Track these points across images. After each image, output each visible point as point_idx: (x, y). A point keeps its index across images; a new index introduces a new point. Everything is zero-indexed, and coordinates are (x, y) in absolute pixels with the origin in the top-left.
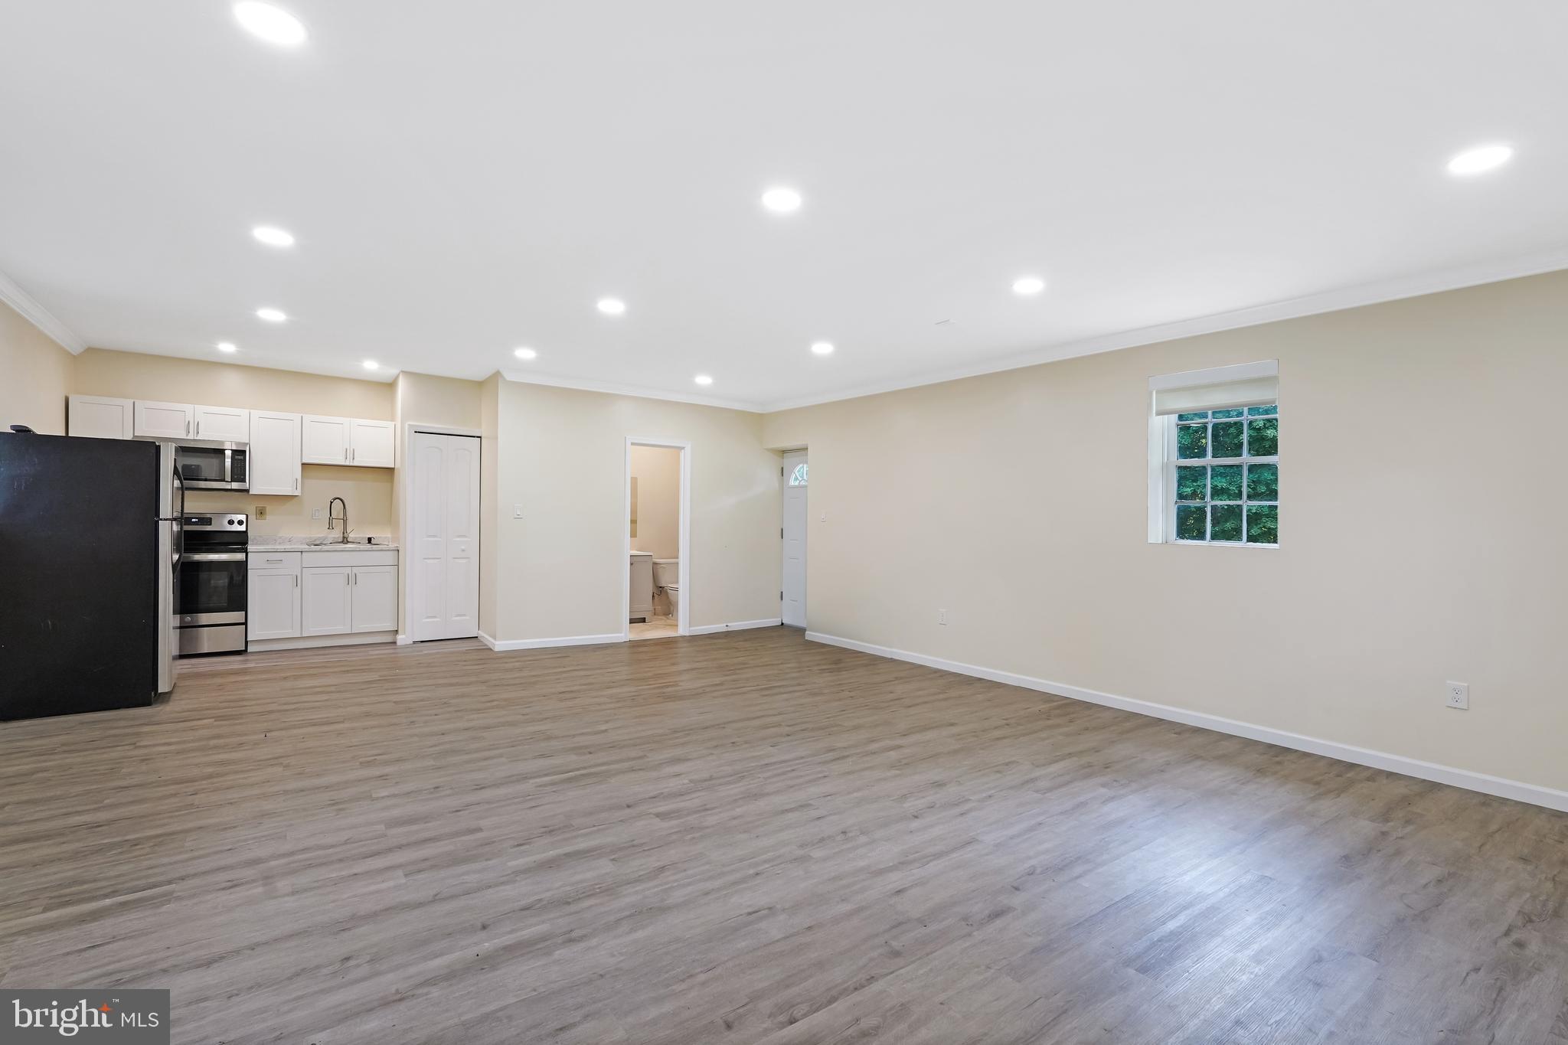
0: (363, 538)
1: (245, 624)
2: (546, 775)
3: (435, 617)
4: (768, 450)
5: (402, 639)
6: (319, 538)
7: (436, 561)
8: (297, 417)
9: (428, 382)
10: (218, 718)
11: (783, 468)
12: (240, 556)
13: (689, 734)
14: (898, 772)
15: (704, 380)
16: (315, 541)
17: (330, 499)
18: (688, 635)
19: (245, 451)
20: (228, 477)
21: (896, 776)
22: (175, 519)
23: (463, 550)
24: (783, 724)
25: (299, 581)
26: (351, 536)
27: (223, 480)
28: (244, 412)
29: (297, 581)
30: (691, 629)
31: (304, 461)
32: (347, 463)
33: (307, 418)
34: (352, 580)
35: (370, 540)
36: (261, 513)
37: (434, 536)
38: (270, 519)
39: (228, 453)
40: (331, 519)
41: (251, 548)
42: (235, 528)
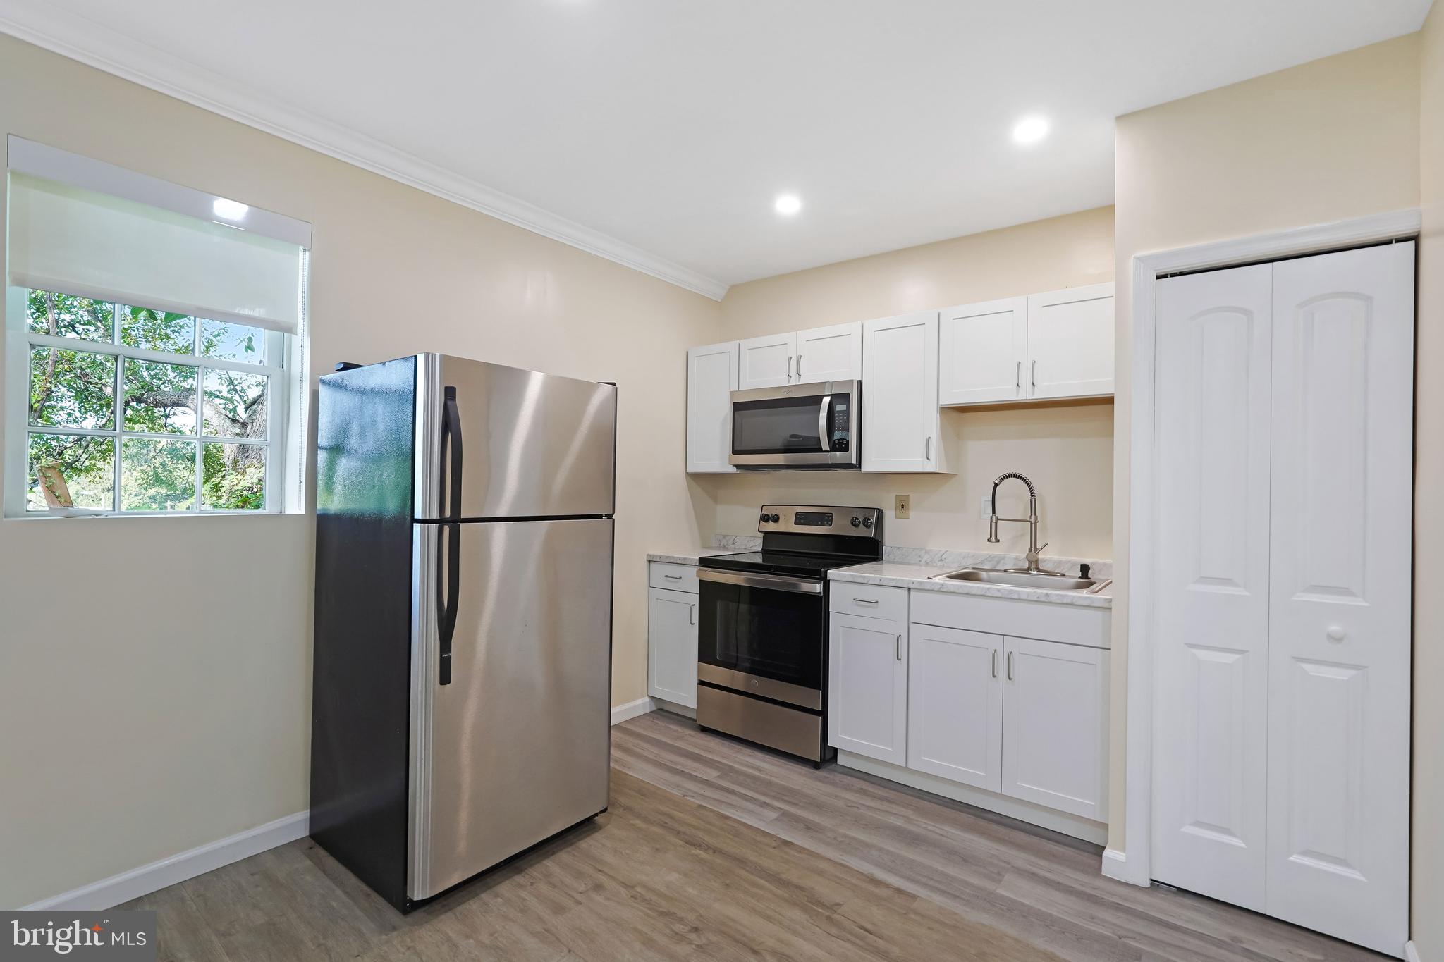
0: (1074, 564)
1: (824, 713)
5: (1118, 867)
6: (990, 558)
7: (1231, 658)
8: (929, 316)
12: (818, 588)
16: (982, 562)
17: (996, 478)
19: (850, 397)
20: (825, 445)
23: (1336, 639)
25: (904, 650)
26: (1048, 557)
27: (820, 450)
28: (854, 328)
29: (901, 648)
31: (944, 403)
32: (1022, 397)
35: (1085, 569)
36: (903, 505)
38: (912, 514)
39: (826, 400)
40: (994, 521)
41: (832, 574)
42: (861, 532)
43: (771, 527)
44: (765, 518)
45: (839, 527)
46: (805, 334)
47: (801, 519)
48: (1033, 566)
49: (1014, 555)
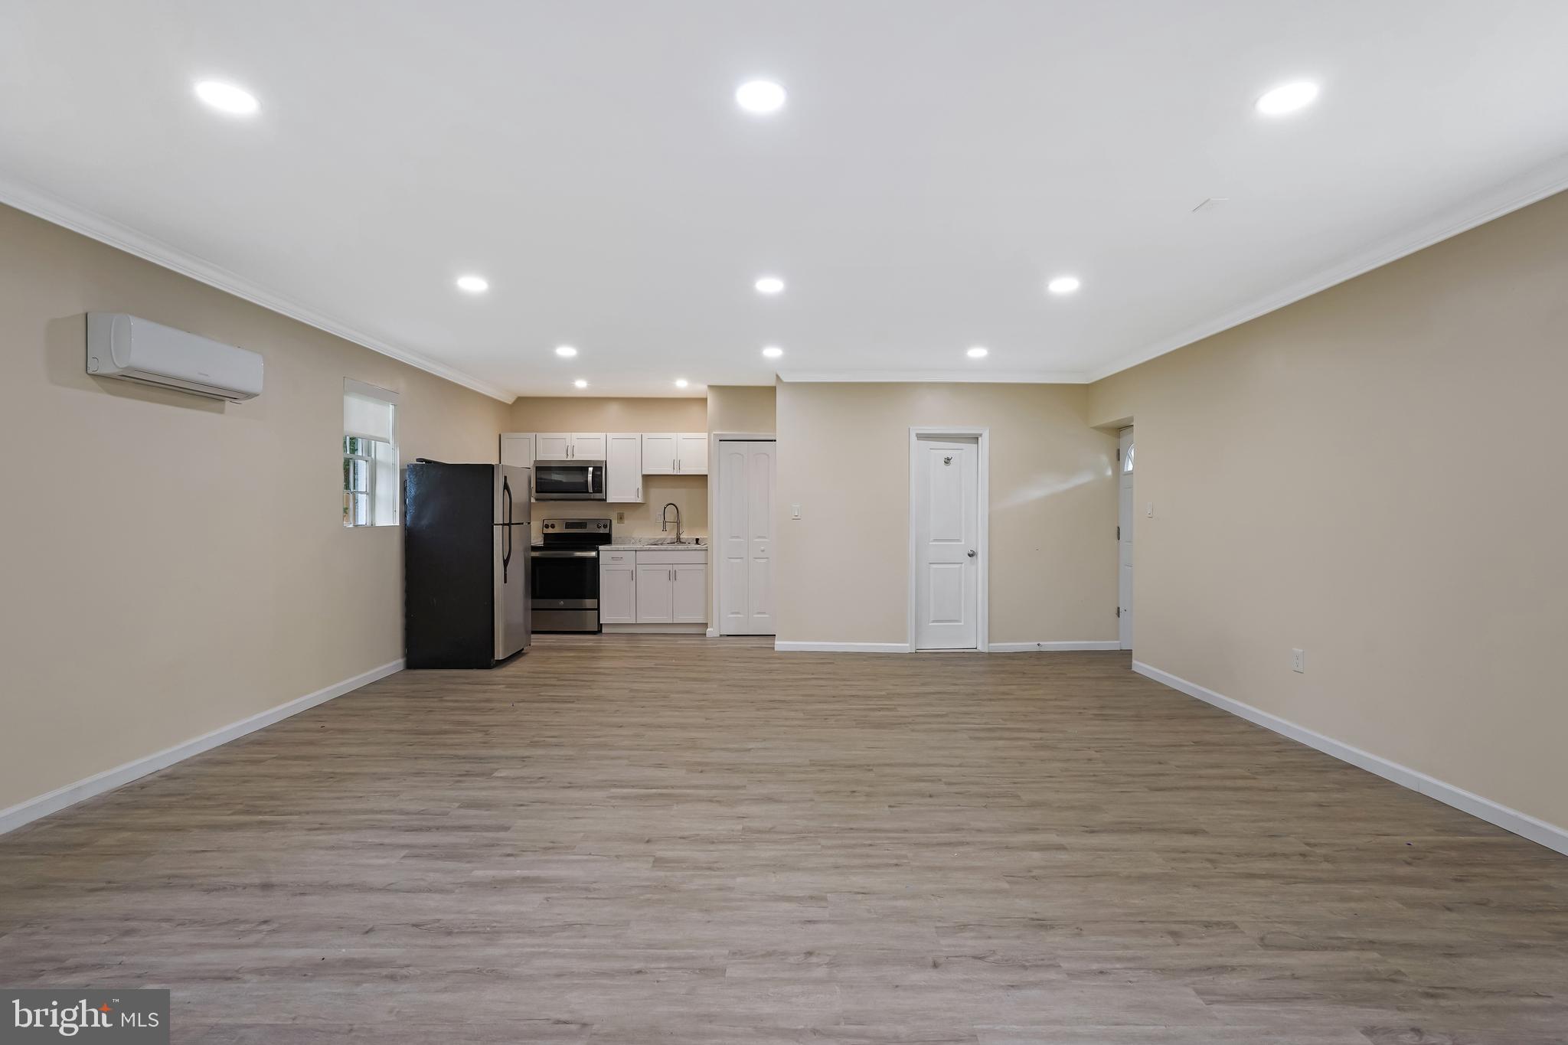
0: (693, 539)
1: (598, 609)
2: (633, 787)
3: (738, 613)
4: (1097, 428)
5: (711, 632)
6: (660, 539)
7: (739, 560)
8: (637, 435)
9: (728, 393)
10: (509, 685)
11: (1119, 450)
12: (594, 554)
13: (823, 770)
14: (1006, 886)
15: (977, 353)
16: (657, 541)
17: (665, 505)
18: (987, 651)
19: (601, 468)
20: (591, 490)
21: (999, 892)
22: (504, 524)
23: (763, 551)
24: (943, 780)
25: (634, 575)
26: (683, 536)
27: (588, 492)
28: (602, 435)
29: (633, 575)
30: (991, 645)
31: (644, 473)
32: (675, 473)
33: (646, 435)
34: (672, 576)
35: (697, 540)
36: (621, 518)
37: (738, 537)
38: (626, 522)
39: (591, 469)
40: (665, 522)
41: (601, 548)
42: (602, 531)
43: (550, 531)
44: (547, 526)
45: (591, 529)
46: (575, 435)
47: (569, 525)
48: (679, 540)
49: (670, 537)
